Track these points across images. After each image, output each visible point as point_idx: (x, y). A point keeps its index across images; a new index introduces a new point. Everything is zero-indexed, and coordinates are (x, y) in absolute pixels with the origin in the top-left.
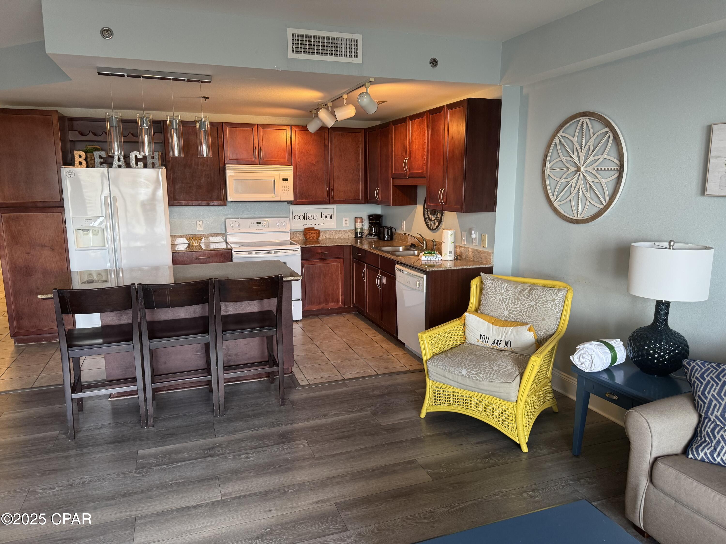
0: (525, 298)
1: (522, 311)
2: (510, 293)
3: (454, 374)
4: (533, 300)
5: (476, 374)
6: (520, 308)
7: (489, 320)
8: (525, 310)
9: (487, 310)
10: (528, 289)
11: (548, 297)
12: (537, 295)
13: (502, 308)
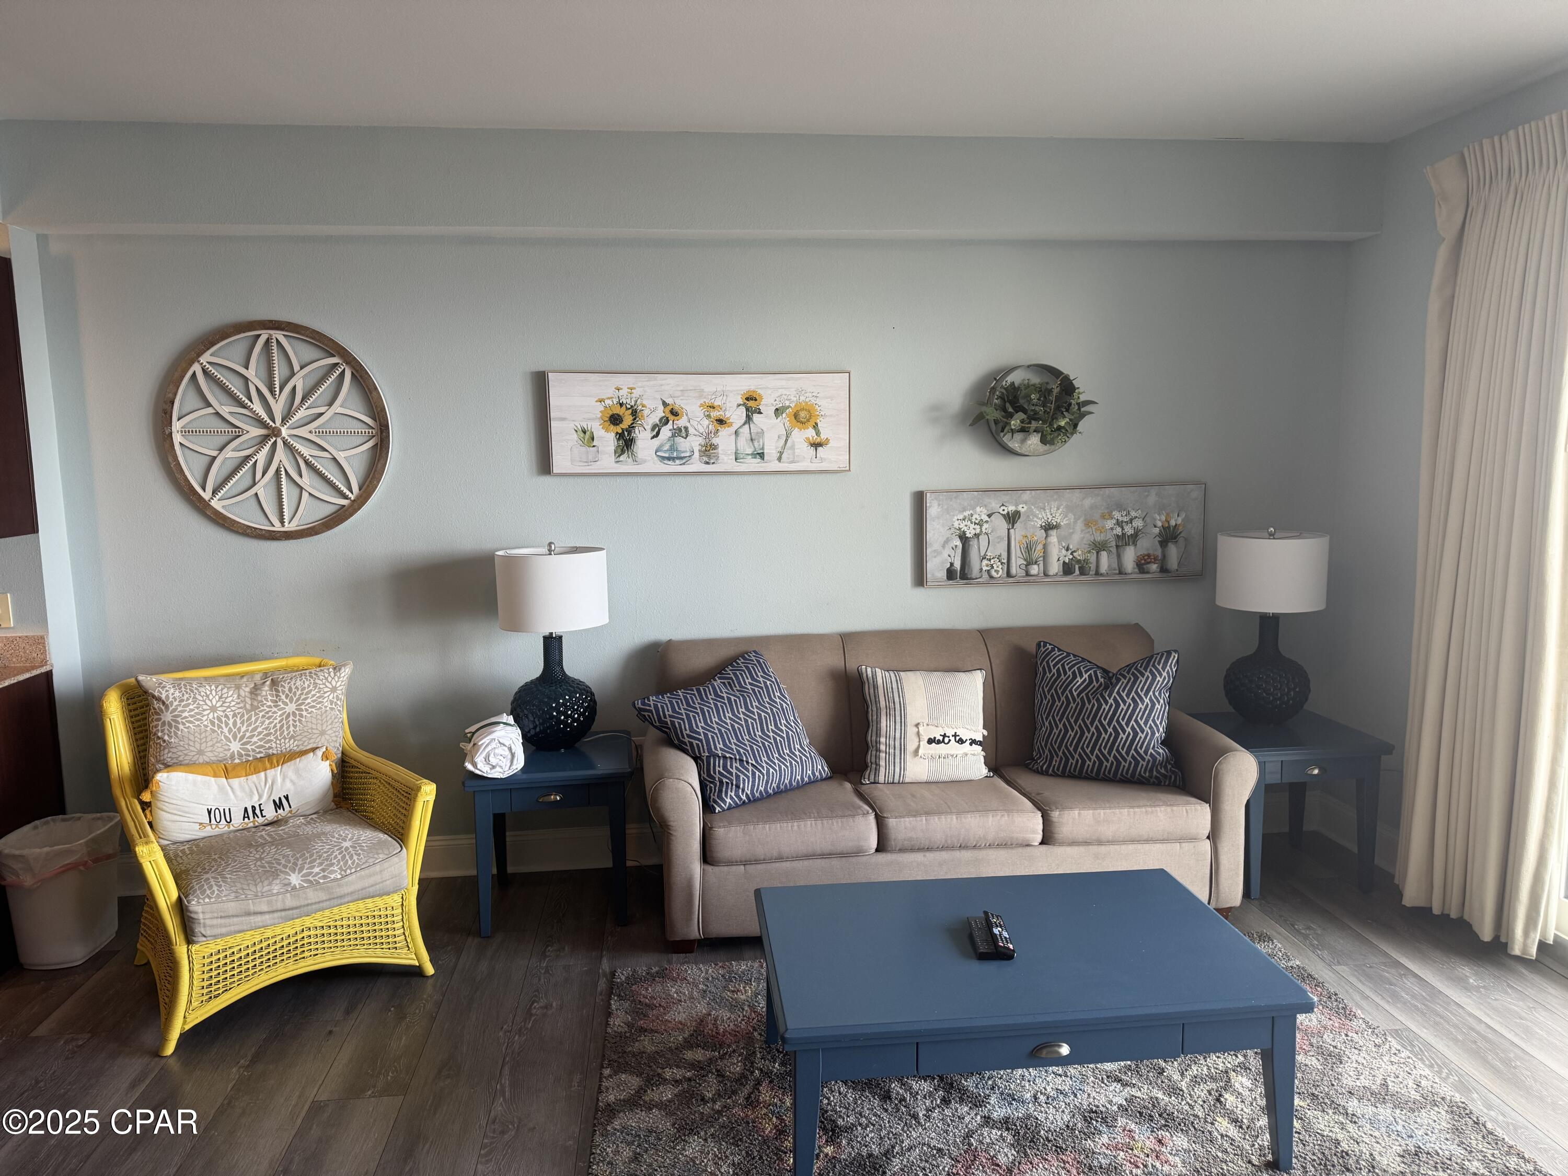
0: (269, 703)
1: (272, 731)
2: (230, 703)
3: (273, 895)
4: (291, 701)
5: (323, 870)
6: (263, 727)
7: (215, 772)
8: (278, 727)
9: (186, 755)
10: (268, 683)
11: (321, 686)
12: (297, 688)
13: (223, 738)
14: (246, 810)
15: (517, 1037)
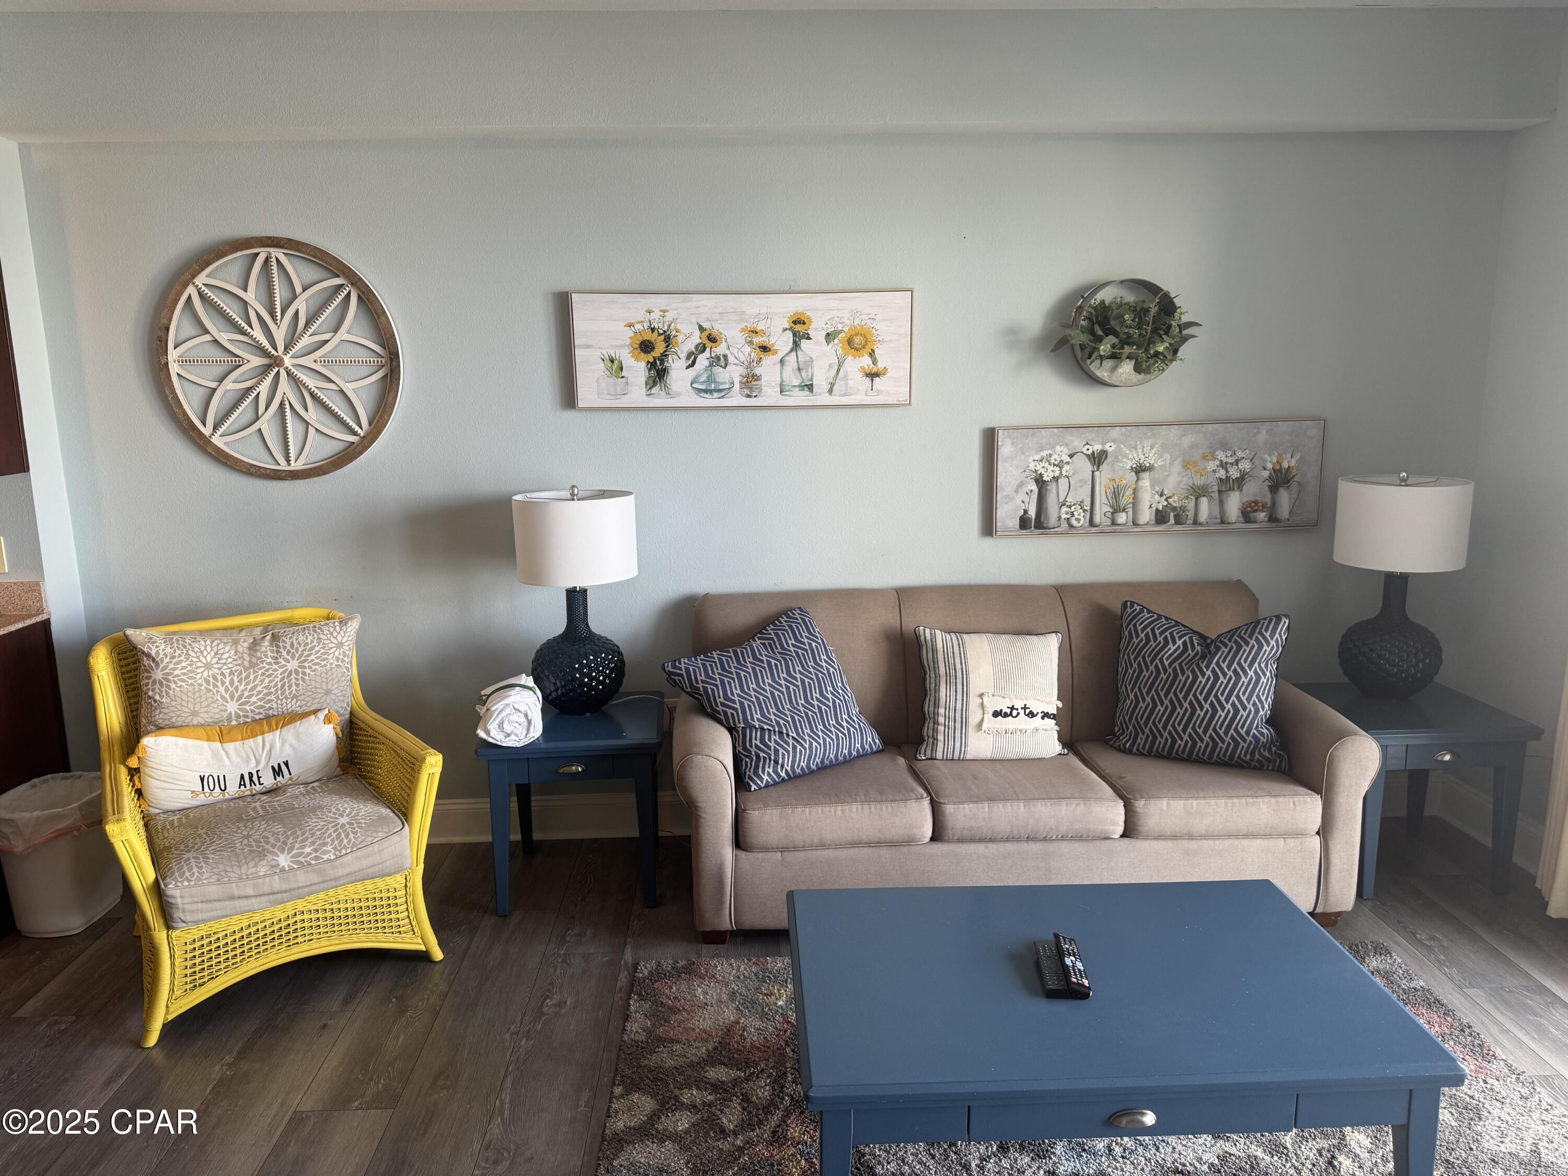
0: (269, 660)
1: (273, 690)
2: (226, 659)
3: (259, 877)
4: (293, 657)
5: (316, 850)
6: (263, 685)
7: (208, 735)
8: (279, 686)
9: (179, 716)
10: (268, 638)
11: (326, 642)
12: (299, 643)
13: (219, 697)
14: (242, 777)
15: (524, 1041)
